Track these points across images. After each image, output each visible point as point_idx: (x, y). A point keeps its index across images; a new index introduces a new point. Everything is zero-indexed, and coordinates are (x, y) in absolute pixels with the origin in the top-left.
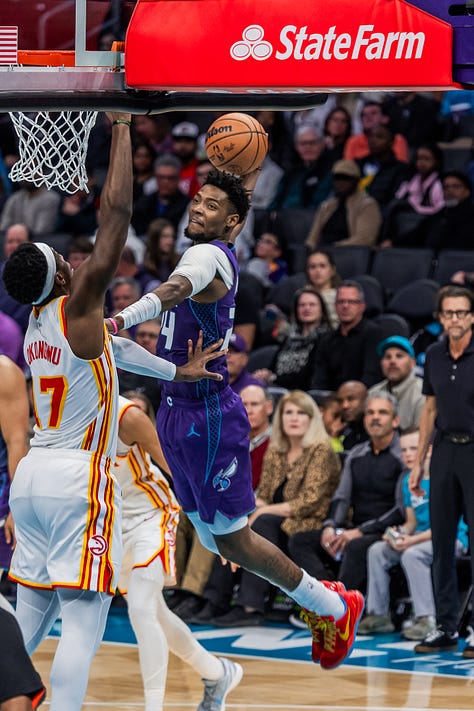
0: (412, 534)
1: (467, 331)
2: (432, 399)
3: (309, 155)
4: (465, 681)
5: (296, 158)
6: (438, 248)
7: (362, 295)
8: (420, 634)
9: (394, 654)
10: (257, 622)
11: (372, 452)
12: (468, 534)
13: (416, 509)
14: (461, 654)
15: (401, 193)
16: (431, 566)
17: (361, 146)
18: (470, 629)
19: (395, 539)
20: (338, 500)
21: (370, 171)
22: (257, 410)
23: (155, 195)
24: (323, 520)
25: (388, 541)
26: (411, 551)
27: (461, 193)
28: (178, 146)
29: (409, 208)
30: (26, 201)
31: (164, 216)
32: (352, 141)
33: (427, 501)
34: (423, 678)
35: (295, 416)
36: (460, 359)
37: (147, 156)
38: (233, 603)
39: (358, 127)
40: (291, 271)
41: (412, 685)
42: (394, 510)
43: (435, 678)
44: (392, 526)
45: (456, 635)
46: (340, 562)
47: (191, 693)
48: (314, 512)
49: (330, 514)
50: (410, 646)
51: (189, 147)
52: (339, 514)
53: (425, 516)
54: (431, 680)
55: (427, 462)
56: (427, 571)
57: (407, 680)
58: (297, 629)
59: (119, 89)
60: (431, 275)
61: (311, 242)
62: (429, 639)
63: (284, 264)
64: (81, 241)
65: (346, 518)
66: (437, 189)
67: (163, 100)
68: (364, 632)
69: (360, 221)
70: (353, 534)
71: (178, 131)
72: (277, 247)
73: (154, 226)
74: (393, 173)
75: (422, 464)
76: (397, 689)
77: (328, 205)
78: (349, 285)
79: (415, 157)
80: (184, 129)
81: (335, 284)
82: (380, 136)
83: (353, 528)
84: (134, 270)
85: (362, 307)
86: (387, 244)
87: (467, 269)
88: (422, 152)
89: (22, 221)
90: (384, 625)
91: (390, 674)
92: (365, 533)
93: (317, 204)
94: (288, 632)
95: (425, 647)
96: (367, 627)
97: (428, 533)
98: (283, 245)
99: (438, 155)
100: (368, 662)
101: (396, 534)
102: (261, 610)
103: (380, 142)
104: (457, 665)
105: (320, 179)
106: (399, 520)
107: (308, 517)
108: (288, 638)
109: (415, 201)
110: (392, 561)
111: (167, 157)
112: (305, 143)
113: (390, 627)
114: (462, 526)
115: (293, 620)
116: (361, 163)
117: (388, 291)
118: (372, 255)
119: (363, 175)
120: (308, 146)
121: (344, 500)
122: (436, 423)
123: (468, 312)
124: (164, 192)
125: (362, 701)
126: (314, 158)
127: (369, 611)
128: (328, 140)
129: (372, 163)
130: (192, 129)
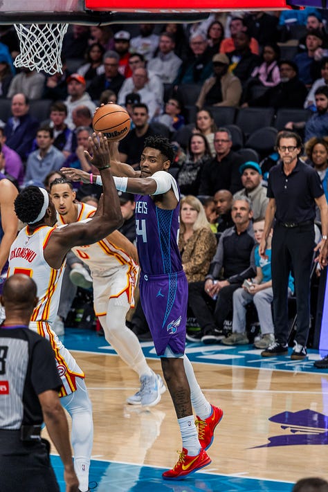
0: (260, 283)
1: (294, 159)
2: (273, 200)
3: (198, 51)
4: (292, 374)
5: (190, 52)
7: (230, 136)
8: (265, 345)
9: (249, 357)
11: (236, 233)
12: (294, 283)
13: (262, 268)
14: (290, 357)
15: (254, 74)
16: (272, 304)
17: (230, 45)
18: (295, 341)
19: (250, 286)
20: (215, 263)
21: (236, 60)
23: (103, 75)
24: (206, 275)
25: (245, 288)
26: (259, 294)
27: (291, 73)
29: (260, 83)
30: (24, 79)
31: (110, 89)
32: (224, 42)
33: (270, 262)
34: (266, 372)
35: (189, 211)
36: (290, 175)
37: (98, 52)
39: (228, 34)
41: (260, 376)
42: (249, 269)
43: (274, 372)
44: (247, 279)
45: (287, 345)
46: (216, 301)
47: (124, 381)
48: (200, 270)
49: (210, 271)
50: (258, 352)
51: (125, 46)
52: (215, 271)
53: (268, 272)
54: (271, 373)
56: (270, 306)
57: (257, 373)
59: (82, 10)
60: (273, 124)
61: (199, 104)
62: (270, 348)
63: (182, 118)
64: (58, 104)
65: (220, 273)
66: (276, 71)
67: (108, 17)
68: (230, 343)
69: (228, 91)
70: (224, 284)
71: (118, 36)
72: (178, 108)
73: (104, 94)
74: (250, 62)
75: (266, 239)
76: (250, 380)
77: (209, 82)
78: (222, 131)
79: (263, 52)
80: (121, 35)
81: (214, 130)
82: (241, 39)
83: (224, 280)
84: (90, 122)
85: (230, 144)
86: (245, 105)
87: (295, 120)
88: (268, 48)
89: (22, 91)
90: (242, 339)
91: (246, 369)
92: (231, 283)
93: (202, 81)
95: (268, 353)
96: (232, 341)
97: (270, 282)
98: (182, 106)
99: (277, 50)
100: (233, 362)
101: (250, 284)
103: (241, 42)
104: (287, 363)
106: (252, 275)
107: (197, 273)
109: (263, 78)
110: (248, 300)
111: (111, 52)
112: (195, 43)
113: (247, 340)
114: (291, 278)
116: (230, 55)
117: (246, 134)
118: (237, 112)
119: (231, 63)
120: (197, 45)
121: (218, 263)
122: (276, 216)
123: (295, 148)
125: (229, 386)
126: (201, 52)
127: (233, 331)
128: (210, 41)
129: (236, 55)
130: (126, 35)
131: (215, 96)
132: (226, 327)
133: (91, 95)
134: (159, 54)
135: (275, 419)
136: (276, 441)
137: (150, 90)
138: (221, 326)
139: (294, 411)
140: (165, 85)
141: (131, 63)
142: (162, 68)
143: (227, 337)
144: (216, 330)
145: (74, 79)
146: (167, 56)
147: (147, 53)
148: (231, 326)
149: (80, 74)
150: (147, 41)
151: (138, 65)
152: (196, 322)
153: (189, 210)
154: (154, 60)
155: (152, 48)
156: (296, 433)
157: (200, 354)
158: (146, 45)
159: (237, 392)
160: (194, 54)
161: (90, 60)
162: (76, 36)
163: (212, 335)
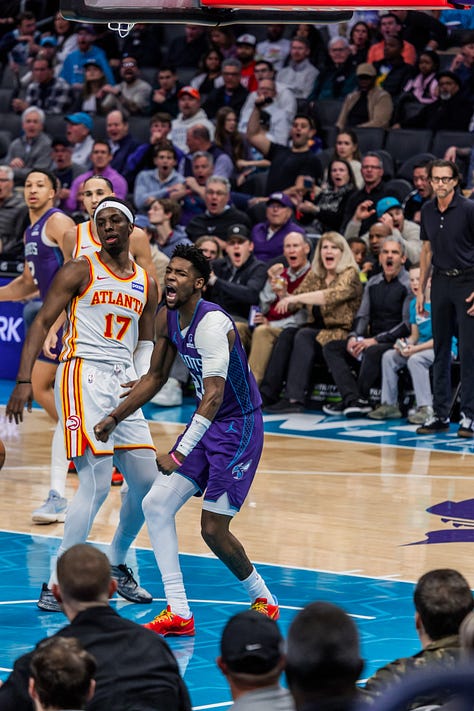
0: (415, 344)
1: (450, 192)
2: (427, 243)
3: (339, 59)
5: (329, 60)
6: (435, 130)
7: (381, 163)
8: (421, 419)
9: (401, 434)
10: (298, 409)
11: (385, 280)
12: (457, 345)
13: (419, 326)
15: (407, 88)
16: (431, 369)
18: (463, 414)
19: (403, 348)
21: (385, 71)
22: (298, 249)
23: (223, 88)
24: (349, 333)
25: (398, 349)
26: (414, 357)
27: (453, 88)
28: (240, 51)
29: (415, 99)
31: (229, 105)
33: (429, 319)
34: (423, 451)
35: (330, 250)
36: (446, 212)
37: (216, 59)
38: (281, 395)
40: (325, 146)
41: (415, 458)
42: (401, 324)
43: (432, 453)
44: (400, 337)
45: (448, 420)
46: (361, 362)
49: (353, 328)
50: (413, 429)
51: (248, 51)
52: (360, 328)
54: (429, 454)
55: (428, 291)
56: (427, 372)
57: (411, 454)
58: (328, 415)
59: (196, 6)
60: (430, 149)
61: (339, 124)
62: (427, 424)
63: (319, 141)
67: (229, 15)
68: (379, 417)
69: (376, 108)
70: (370, 342)
71: (241, 39)
73: (221, 111)
74: (402, 73)
75: (424, 291)
76: (404, 462)
77: (353, 96)
78: (372, 155)
79: (418, 62)
80: (246, 38)
82: (392, 45)
83: (370, 337)
84: (208, 146)
85: (382, 172)
86: (397, 126)
87: (459, 145)
88: (424, 58)
90: (394, 412)
91: (398, 449)
92: (380, 342)
93: (344, 95)
94: (322, 417)
95: (425, 430)
96: (381, 414)
97: (431, 342)
99: (436, 60)
100: (382, 440)
101: (404, 345)
102: (302, 401)
103: (392, 49)
104: (448, 443)
105: (347, 78)
106: (405, 333)
108: (322, 422)
109: (418, 94)
110: (400, 364)
111: (232, 59)
112: (335, 50)
113: (399, 414)
114: (454, 340)
115: (325, 409)
116: (377, 65)
117: (398, 161)
118: (386, 134)
119: (379, 74)
120: (337, 52)
121: (364, 317)
122: (433, 261)
123: (451, 178)
124: (229, 86)
125: (377, 469)
126: (342, 61)
127: (383, 402)
128: (352, 47)
129: (386, 65)
130: (251, 39)
131: (360, 113)
132: (373, 398)
133: (207, 112)
134: (291, 63)
135: (434, 510)
136: (435, 537)
137: (280, 107)
138: (366, 396)
139: (457, 501)
140: (298, 100)
141: (257, 71)
142: (294, 80)
143: (374, 409)
144: (361, 401)
145: (186, 93)
146: (301, 65)
147: (276, 61)
148: (380, 396)
149: (193, 86)
150: (276, 47)
151: (265, 74)
152: (336, 391)
153: (330, 248)
154: (285, 70)
155: (281, 56)
156: (460, 528)
157: (343, 430)
158: (275, 52)
159: (387, 477)
160: (333, 63)
161: (206, 70)
162: (189, 39)
163: (357, 406)
